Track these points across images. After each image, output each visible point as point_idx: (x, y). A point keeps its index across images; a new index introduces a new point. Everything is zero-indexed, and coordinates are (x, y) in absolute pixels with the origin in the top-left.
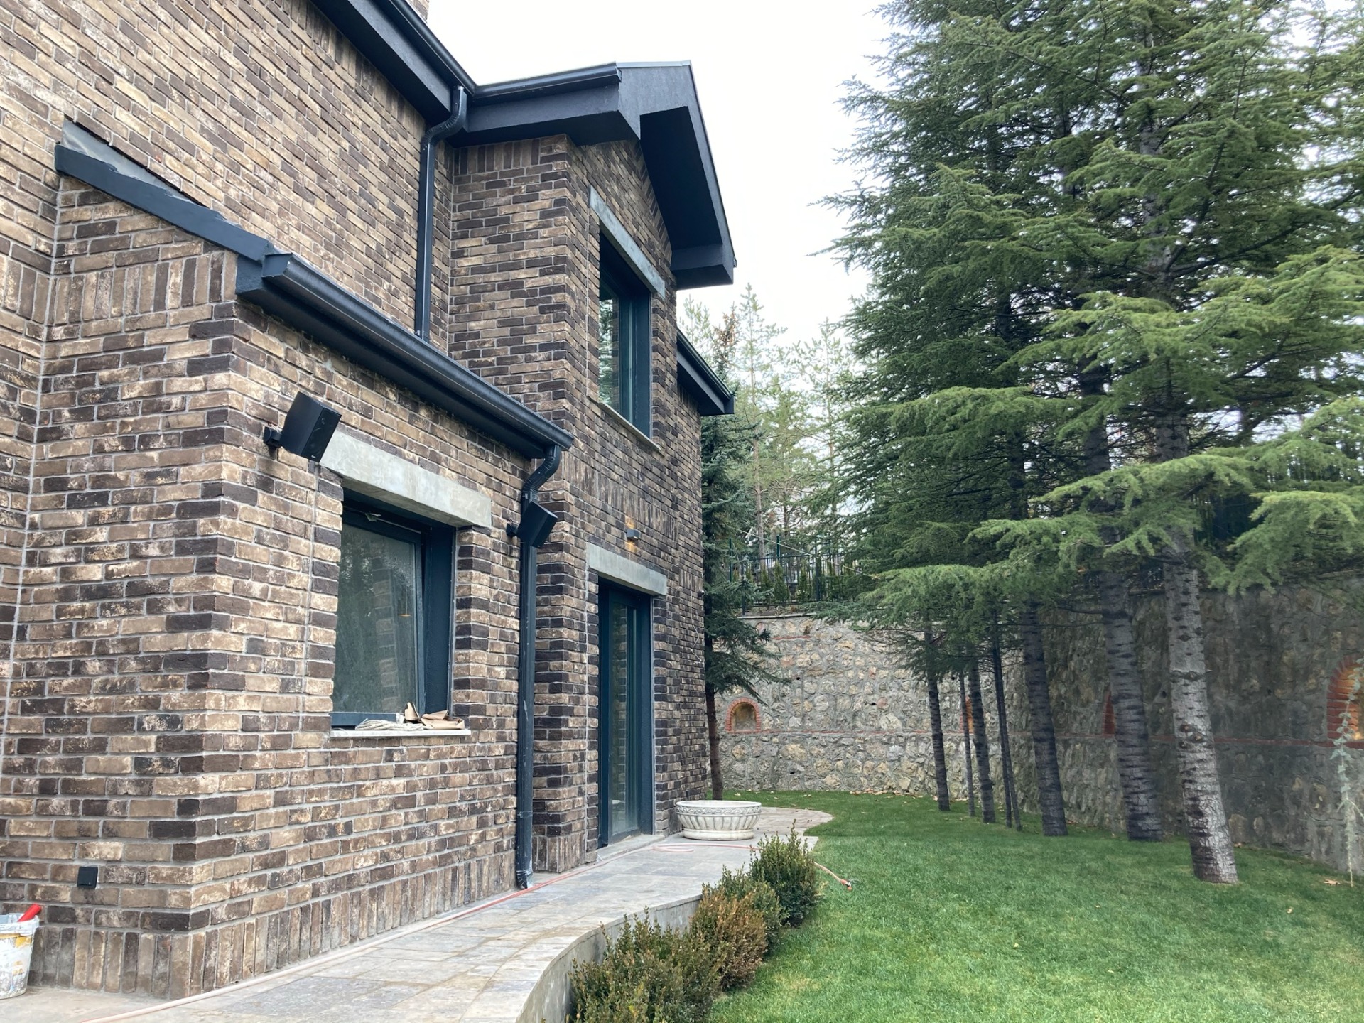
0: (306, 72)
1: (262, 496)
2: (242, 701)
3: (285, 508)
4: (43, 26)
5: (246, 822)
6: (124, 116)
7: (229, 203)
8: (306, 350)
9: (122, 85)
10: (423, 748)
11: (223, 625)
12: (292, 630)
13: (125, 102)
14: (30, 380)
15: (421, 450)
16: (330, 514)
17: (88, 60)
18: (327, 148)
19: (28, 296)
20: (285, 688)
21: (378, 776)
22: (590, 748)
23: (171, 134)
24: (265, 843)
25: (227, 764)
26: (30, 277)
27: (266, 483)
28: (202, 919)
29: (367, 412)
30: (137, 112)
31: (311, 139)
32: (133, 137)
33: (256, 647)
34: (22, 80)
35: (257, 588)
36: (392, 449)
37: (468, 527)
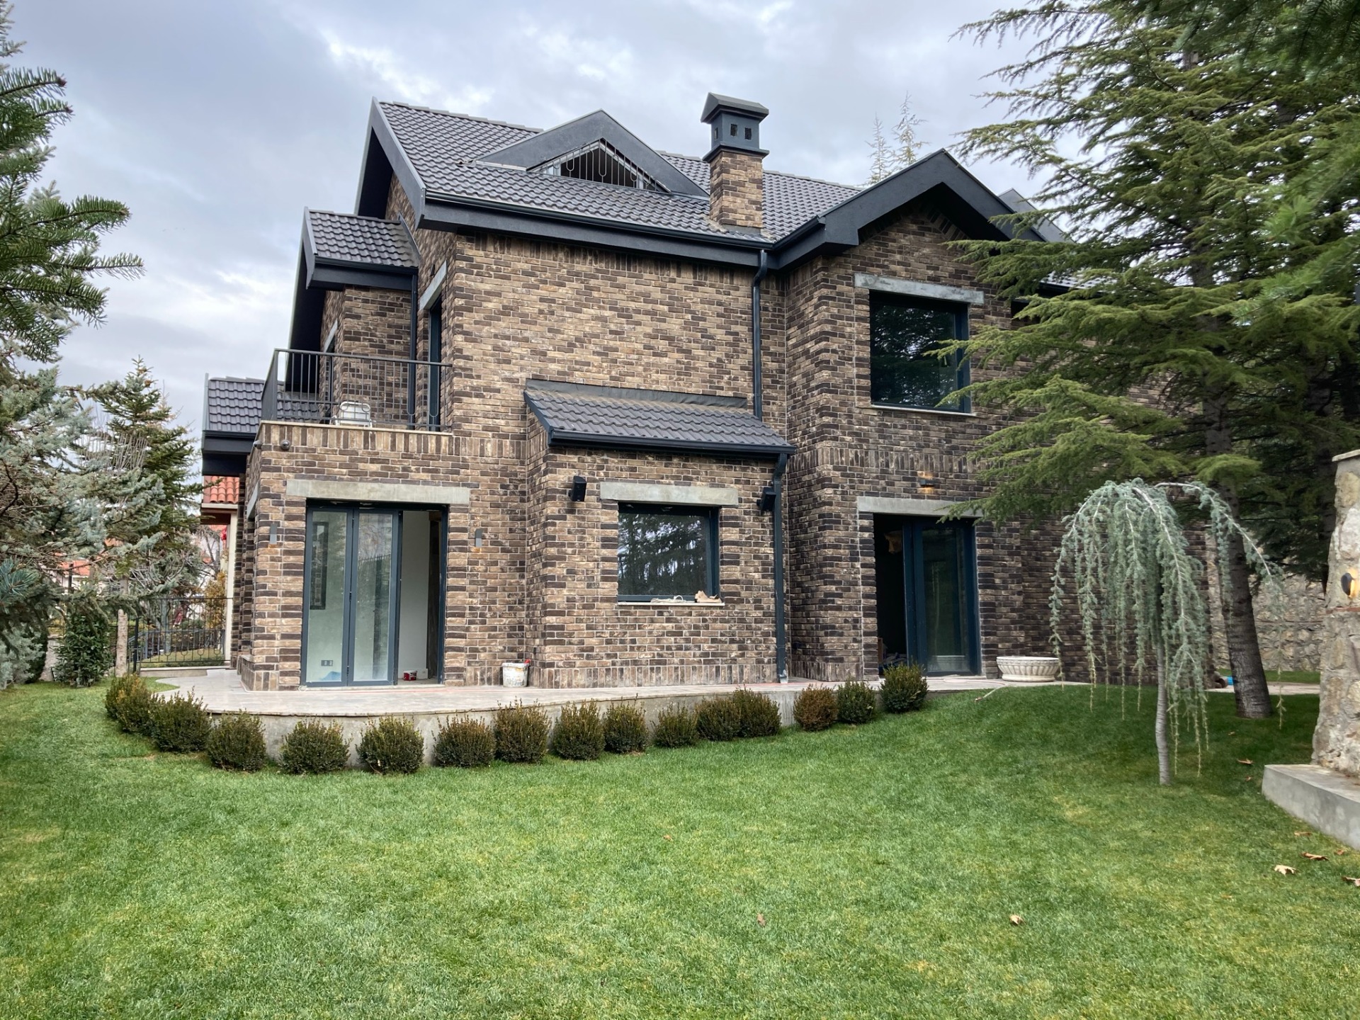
0: (657, 294)
1: (568, 516)
2: (565, 591)
3: (583, 519)
4: (513, 350)
5: (571, 635)
6: (553, 366)
7: (612, 378)
8: (590, 454)
9: (551, 354)
10: (687, 611)
11: (553, 565)
12: (591, 564)
13: (553, 360)
14: (522, 481)
15: (677, 478)
16: (613, 516)
17: (534, 352)
18: (674, 325)
19: (519, 451)
20: (589, 586)
21: (652, 621)
22: (866, 615)
23: (577, 362)
24: (582, 642)
25: (561, 613)
26: (518, 444)
27: (572, 511)
28: (551, 665)
29: (633, 469)
30: (559, 361)
31: (664, 326)
32: (559, 373)
33: (571, 572)
34: (507, 374)
35: (569, 550)
36: (652, 482)
37: (721, 507)
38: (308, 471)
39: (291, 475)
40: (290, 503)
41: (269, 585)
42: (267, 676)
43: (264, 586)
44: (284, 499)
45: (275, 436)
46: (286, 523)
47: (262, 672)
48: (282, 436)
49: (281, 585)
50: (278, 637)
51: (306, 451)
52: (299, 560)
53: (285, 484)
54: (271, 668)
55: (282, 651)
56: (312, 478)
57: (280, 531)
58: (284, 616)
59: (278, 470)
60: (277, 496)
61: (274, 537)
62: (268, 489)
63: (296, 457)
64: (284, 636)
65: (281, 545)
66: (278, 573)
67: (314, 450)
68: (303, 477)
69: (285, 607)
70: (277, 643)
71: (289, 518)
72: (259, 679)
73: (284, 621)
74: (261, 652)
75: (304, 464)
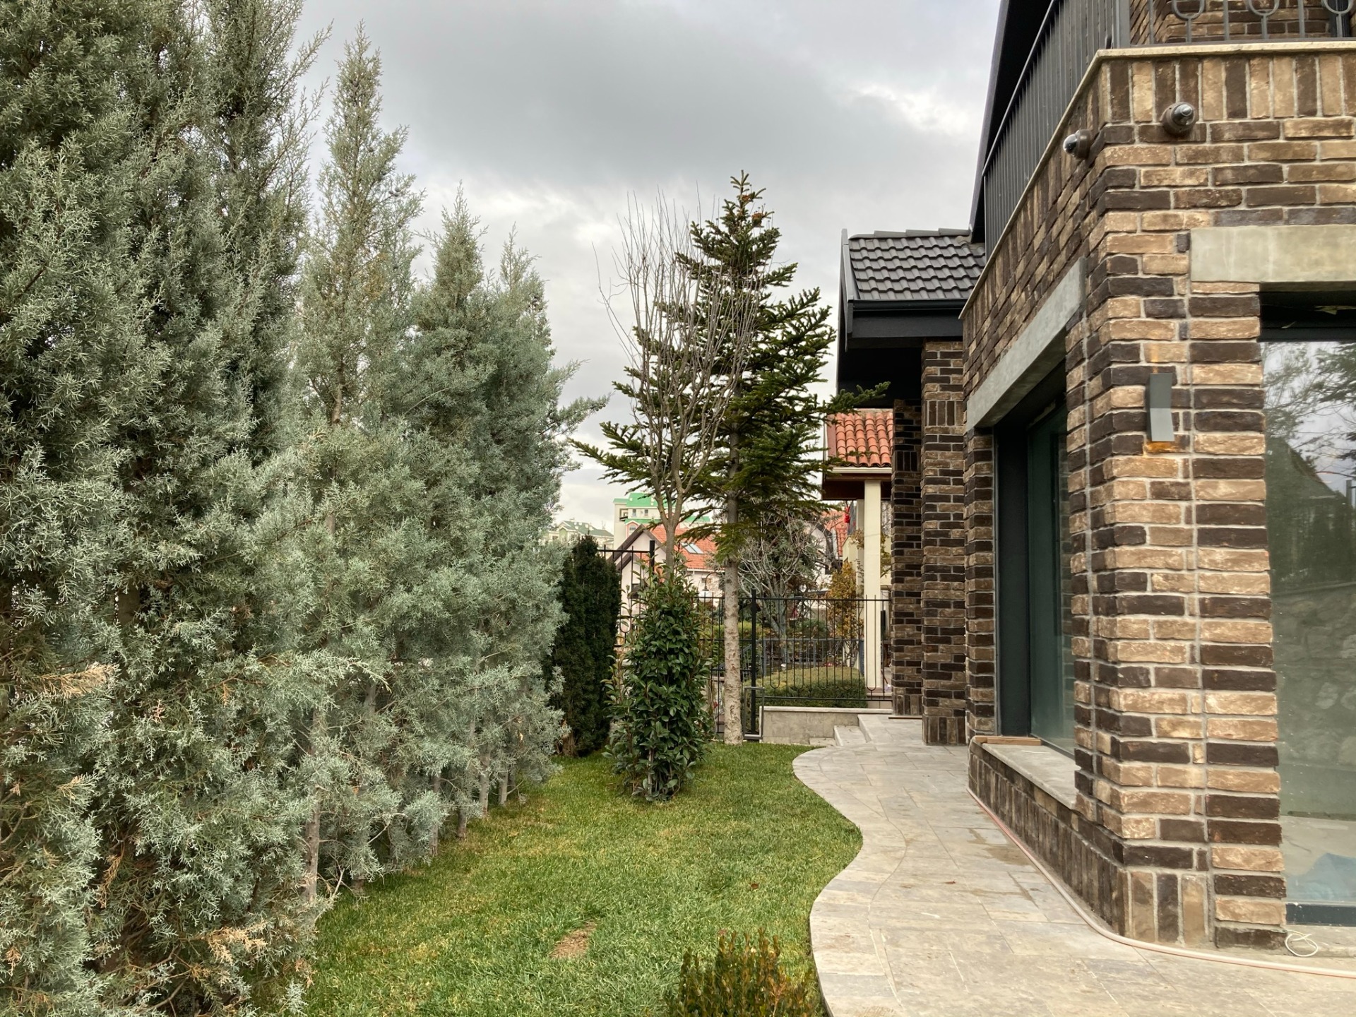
38: (1258, 199)
39: (1201, 215)
40: (1205, 307)
41: (1156, 577)
42: (1169, 889)
43: (1138, 581)
44: (1183, 292)
45: (1143, 96)
46: (1198, 372)
47: (1152, 874)
48: (1164, 94)
49: (1194, 578)
50: (1198, 753)
51: (1247, 135)
52: (1251, 491)
53: (1185, 245)
54: (1181, 859)
55: (1215, 804)
56: (1274, 218)
57: (1179, 400)
58: (1213, 682)
59: (1158, 201)
60: (1159, 286)
61: (1161, 419)
62: (1130, 265)
63: (1215, 155)
64: (1219, 754)
65: (1183, 443)
66: (1183, 539)
67: (1274, 130)
68: (1243, 219)
69: (1210, 654)
70: (1195, 773)
71: (1207, 353)
72: (1143, 896)
73: (1215, 699)
74: (1145, 804)
75: (1243, 176)
